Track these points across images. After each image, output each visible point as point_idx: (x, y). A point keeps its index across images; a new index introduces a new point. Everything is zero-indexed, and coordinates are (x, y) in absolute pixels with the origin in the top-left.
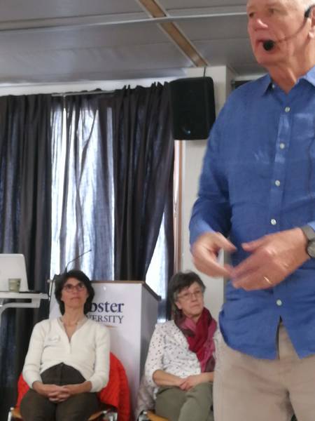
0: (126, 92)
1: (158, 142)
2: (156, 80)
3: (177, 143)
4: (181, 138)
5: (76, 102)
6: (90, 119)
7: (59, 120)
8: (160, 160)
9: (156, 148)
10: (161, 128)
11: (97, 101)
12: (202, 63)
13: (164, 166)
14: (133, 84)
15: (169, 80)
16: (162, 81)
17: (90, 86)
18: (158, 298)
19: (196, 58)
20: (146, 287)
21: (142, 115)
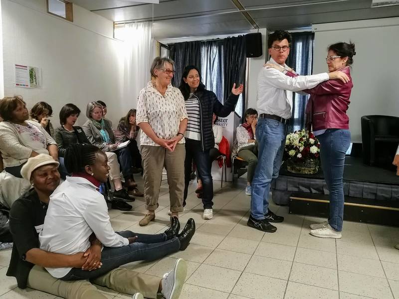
0: (228, 39)
1: (240, 58)
2: (240, 34)
3: (247, 58)
4: (249, 57)
5: (210, 43)
6: (215, 50)
7: (204, 51)
8: (241, 66)
9: (240, 61)
10: (241, 53)
11: (218, 43)
12: (257, 27)
13: (242, 68)
14: (231, 36)
15: (245, 34)
16: (242, 34)
17: (215, 37)
18: (240, 117)
19: (255, 26)
20: (235, 113)
21: (234, 48)
